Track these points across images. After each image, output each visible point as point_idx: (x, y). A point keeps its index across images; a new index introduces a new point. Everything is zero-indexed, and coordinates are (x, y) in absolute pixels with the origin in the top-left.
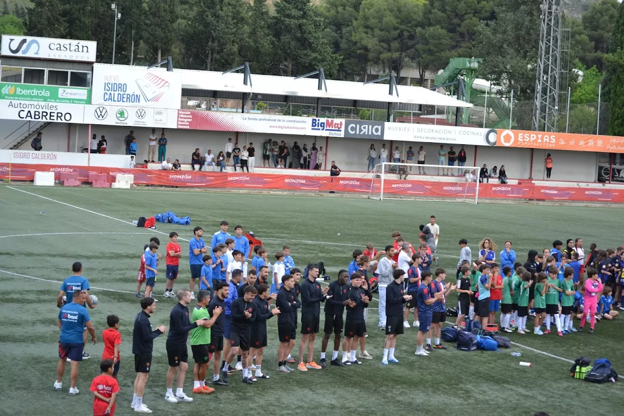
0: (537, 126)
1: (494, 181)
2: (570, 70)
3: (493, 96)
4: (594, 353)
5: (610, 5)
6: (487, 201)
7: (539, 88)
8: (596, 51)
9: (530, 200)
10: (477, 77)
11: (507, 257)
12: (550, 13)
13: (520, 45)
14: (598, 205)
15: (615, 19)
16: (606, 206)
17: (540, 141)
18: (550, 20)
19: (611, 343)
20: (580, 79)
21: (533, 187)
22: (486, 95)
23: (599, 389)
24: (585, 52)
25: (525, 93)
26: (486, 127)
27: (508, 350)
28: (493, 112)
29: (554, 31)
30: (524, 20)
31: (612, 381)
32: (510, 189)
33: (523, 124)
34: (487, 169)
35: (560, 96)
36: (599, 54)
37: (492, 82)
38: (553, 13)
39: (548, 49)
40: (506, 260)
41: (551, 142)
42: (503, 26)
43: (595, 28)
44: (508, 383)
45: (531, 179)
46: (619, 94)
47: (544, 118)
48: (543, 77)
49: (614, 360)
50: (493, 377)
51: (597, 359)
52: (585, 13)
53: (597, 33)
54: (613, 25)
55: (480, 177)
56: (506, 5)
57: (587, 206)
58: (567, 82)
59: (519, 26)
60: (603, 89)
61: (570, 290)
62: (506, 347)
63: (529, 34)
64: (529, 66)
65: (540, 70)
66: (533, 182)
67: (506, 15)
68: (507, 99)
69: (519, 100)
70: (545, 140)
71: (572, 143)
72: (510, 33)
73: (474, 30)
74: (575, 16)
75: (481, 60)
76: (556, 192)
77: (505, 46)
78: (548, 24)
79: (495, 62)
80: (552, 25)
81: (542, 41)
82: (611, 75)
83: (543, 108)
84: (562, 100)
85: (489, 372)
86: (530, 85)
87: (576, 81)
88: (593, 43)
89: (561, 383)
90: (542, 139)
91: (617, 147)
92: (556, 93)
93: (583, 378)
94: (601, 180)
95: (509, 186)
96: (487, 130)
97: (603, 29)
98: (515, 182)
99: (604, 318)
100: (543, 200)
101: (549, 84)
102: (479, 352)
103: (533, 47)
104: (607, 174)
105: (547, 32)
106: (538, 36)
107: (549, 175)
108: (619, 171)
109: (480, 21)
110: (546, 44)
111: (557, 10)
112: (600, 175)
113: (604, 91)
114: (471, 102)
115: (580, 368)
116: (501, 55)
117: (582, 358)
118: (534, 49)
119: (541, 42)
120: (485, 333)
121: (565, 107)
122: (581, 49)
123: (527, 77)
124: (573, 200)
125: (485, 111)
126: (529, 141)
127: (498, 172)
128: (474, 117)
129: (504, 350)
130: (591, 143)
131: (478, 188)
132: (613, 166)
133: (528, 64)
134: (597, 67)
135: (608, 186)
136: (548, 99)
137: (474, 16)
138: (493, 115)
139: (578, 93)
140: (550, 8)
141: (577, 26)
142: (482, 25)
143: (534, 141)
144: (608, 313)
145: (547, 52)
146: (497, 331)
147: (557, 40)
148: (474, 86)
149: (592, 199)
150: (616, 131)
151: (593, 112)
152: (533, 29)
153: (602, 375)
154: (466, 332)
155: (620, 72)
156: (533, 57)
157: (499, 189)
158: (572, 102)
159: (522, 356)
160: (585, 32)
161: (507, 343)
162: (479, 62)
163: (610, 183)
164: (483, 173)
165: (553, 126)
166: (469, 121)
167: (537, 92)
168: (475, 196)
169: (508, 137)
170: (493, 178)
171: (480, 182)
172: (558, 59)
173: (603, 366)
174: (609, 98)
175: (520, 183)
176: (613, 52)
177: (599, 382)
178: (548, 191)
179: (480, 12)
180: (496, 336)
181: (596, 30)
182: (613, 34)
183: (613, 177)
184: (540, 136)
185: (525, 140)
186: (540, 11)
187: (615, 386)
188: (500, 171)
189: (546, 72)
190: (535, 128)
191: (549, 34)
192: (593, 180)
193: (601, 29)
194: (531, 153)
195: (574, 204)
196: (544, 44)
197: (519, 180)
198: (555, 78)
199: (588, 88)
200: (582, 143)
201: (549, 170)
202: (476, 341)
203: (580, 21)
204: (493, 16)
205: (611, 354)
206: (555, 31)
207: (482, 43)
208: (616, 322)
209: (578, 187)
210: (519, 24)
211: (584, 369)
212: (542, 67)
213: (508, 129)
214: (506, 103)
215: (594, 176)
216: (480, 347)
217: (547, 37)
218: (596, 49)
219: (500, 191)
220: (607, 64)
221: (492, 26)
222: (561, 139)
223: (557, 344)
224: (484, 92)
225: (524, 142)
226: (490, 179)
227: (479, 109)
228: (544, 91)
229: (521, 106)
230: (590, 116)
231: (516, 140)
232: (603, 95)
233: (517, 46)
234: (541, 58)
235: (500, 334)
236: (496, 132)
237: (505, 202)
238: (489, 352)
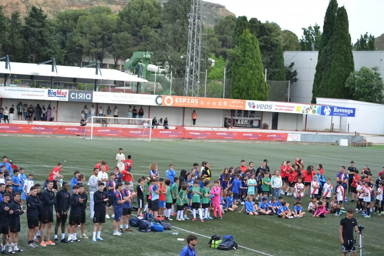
0: (186, 93)
1: (161, 127)
2: (207, 59)
3: (160, 75)
4: (223, 232)
5: (231, 19)
6: (157, 140)
7: (188, 70)
8: (222, 48)
9: (183, 138)
10: (150, 63)
11: (170, 174)
12: (194, 24)
13: (176, 44)
14: (224, 141)
15: (234, 28)
16: (229, 142)
17: (188, 102)
18: (194, 28)
19: (233, 226)
20: (213, 65)
21: (185, 131)
22: (156, 75)
23: (226, 254)
24: (216, 48)
25: (180, 73)
26: (156, 94)
27: (170, 231)
28: (160, 85)
29: (196, 35)
30: (179, 28)
31: (234, 249)
32: (170, 132)
33: (178, 92)
34: (156, 120)
35: (201, 75)
36: (224, 49)
37: (159, 67)
38: (196, 25)
39: (193, 46)
40: (170, 176)
41: (196, 103)
42: (166, 32)
43: (222, 33)
44: (170, 251)
45: (183, 126)
46: (236, 73)
47: (191, 88)
48: (190, 63)
49: (235, 236)
50: (161, 248)
51: (225, 235)
52: (216, 24)
53: (223, 36)
54: (233, 31)
55: (153, 125)
56: (168, 19)
57: (218, 142)
58: (206, 66)
59: (176, 32)
60: (227, 70)
61: (207, 194)
62: (169, 229)
63: (181, 37)
64: (182, 57)
65: (188, 59)
66: (185, 127)
67: (168, 25)
68: (168, 77)
69: (176, 77)
70: (192, 102)
71: (208, 103)
72: (170, 36)
73: (148, 34)
74: (210, 25)
75: (152, 53)
76: (198, 134)
77: (167, 44)
78: (193, 31)
79: (161, 54)
80: (196, 31)
81: (190, 41)
82: (232, 61)
83: (190, 83)
84: (202, 77)
85: (159, 245)
86: (182, 69)
87: (210, 66)
88: (221, 42)
89: (203, 251)
90: (190, 101)
91: (235, 105)
92: (198, 73)
93: (217, 247)
94: (226, 126)
95: (170, 130)
96: (157, 96)
97: (227, 34)
98: (174, 128)
99: (229, 210)
100: (191, 139)
101: (194, 68)
102: (152, 233)
103: (185, 45)
104: (230, 122)
105: (192, 35)
106: (187, 38)
107: (194, 123)
108: (237, 120)
109: (151, 29)
110: (192, 43)
111: (198, 22)
112: (225, 123)
113: (228, 72)
114: (147, 79)
115: (215, 242)
116: (165, 50)
117: (216, 235)
118: (185, 46)
119: (189, 42)
120: (156, 221)
121: (204, 82)
122: (214, 46)
123: (181, 63)
124: (209, 138)
125: (155, 84)
126: (182, 103)
127: (163, 121)
128: (148, 88)
129: (168, 231)
130: (220, 103)
131: (151, 131)
132: (234, 118)
133: (181, 55)
134: (223, 57)
135: (231, 130)
136: (193, 77)
137: (148, 26)
138: (160, 87)
139: (212, 73)
140: (194, 21)
141: (211, 32)
142: (153, 31)
143: (185, 103)
144: (231, 207)
145: (193, 48)
146: (163, 219)
147: (199, 41)
148: (148, 69)
149: (221, 138)
150: (235, 96)
151: (222, 84)
152: (184, 34)
153: (228, 245)
154: (144, 221)
155: (237, 60)
156: (184, 51)
157: (164, 132)
158: (208, 78)
159: (179, 235)
160: (216, 35)
161: (170, 227)
162: (151, 54)
163: (231, 128)
164: (154, 122)
165: (196, 93)
166: (145, 90)
167: (187, 73)
168: (149, 137)
169: (169, 100)
170: (160, 125)
171: (152, 128)
172: (200, 52)
173: (229, 240)
174: (231, 76)
175: (176, 129)
176: (233, 48)
177: (226, 249)
178: (194, 133)
179: (152, 23)
180: (163, 223)
181: (223, 35)
182: (233, 37)
183: (233, 124)
184: (189, 99)
185: (179, 102)
186: (188, 23)
187: (236, 252)
188: (165, 121)
189: (192, 60)
190: (186, 95)
191: (193, 37)
192: (221, 126)
193: (226, 34)
194: (184, 110)
195: (210, 141)
196: (191, 43)
197: (176, 126)
198: (198, 64)
199: (218, 70)
200: (214, 104)
201: (194, 120)
202: (150, 226)
203: (213, 29)
204: (159, 26)
205: (233, 232)
206: (197, 35)
207: (153, 42)
208: (236, 213)
209: (212, 130)
210: (175, 31)
211: (217, 242)
212: (190, 57)
213: (169, 95)
214: (168, 79)
215: (222, 123)
216: (153, 230)
217: (192, 39)
218: (223, 46)
219: (164, 133)
220: (229, 55)
221: (159, 32)
222: (202, 101)
223: (200, 227)
224: (154, 73)
225: (179, 103)
226: (158, 126)
227: (151, 83)
228: (191, 72)
229: (177, 81)
230: (219, 87)
231: (174, 102)
232: (227, 74)
233: (174, 45)
234: (189, 52)
235: (165, 221)
236: (161, 97)
237: (167, 140)
238: (159, 233)
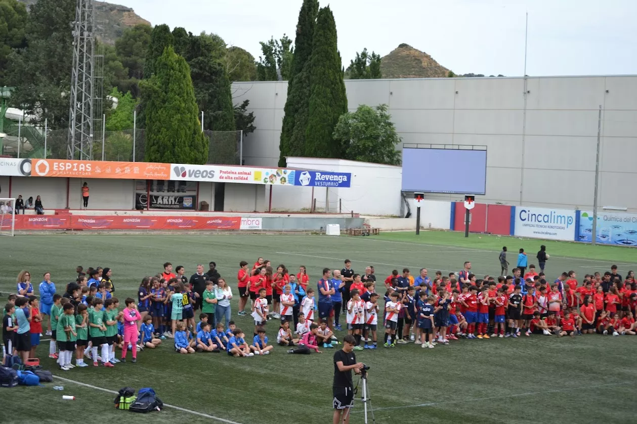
0: (72, 154)
1: (30, 212)
2: (105, 97)
3: (27, 125)
4: (138, 382)
5: (143, 30)
6: (24, 233)
7: (74, 116)
8: (130, 78)
9: (67, 230)
10: (10, 107)
11: (46, 290)
12: (82, 39)
13: (53, 73)
14: (137, 233)
15: (148, 45)
16: (145, 233)
17: (75, 169)
18: (82, 47)
19: (154, 372)
20: (115, 106)
21: (70, 217)
22: (20, 125)
23: (144, 419)
24: (119, 79)
25: (59, 121)
26: (20, 157)
27: (50, 384)
28: (28, 142)
29: (86, 58)
30: (57, 47)
31: (157, 410)
32: (46, 220)
33: (58, 153)
34: (22, 200)
35: (95, 123)
36: (133, 80)
37: (25, 111)
38: (85, 39)
39: (80, 75)
40: (45, 292)
41: (87, 170)
42: (35, 54)
43: (129, 54)
44: (52, 418)
45: (67, 208)
46: (154, 120)
47: (79, 146)
48: (77, 104)
49: (158, 388)
50: (36, 412)
51: (142, 388)
52: (118, 39)
53: (131, 59)
54: (147, 51)
55: (16, 208)
56: (37, 32)
57: (126, 234)
58: (102, 108)
59: (52, 53)
60: (138, 115)
61: (111, 320)
62: (49, 381)
63: (61, 61)
64: (63, 94)
65: (74, 97)
66: (70, 211)
67: (38, 42)
68: (42, 128)
69: (54, 129)
70: (80, 169)
71: (108, 171)
72: (42, 60)
73: (4, 58)
74: (109, 42)
75: (13, 89)
76: (94, 221)
77: (37, 73)
78: (80, 51)
79: (28, 90)
80: (85, 51)
81: (75, 68)
82: (146, 101)
83: (78, 136)
84: (97, 127)
85: (32, 408)
86: (64, 114)
87: (110, 108)
88: (127, 69)
89: (105, 415)
90: (78, 167)
91: (154, 173)
92: (90, 120)
93: (128, 408)
94: (139, 207)
95: (46, 217)
96: (22, 160)
97: (137, 55)
98: (52, 213)
99: (146, 347)
100: (81, 230)
101: (83, 112)
102: (20, 388)
103: (67, 74)
104: (144, 201)
105: (80, 58)
106: (71, 63)
107: (86, 204)
108: (157, 198)
109: (11, 48)
110: (79, 70)
111: (89, 36)
112: (137, 202)
113: (140, 117)
114: (4, 132)
115: (125, 399)
116: (34, 83)
117: (126, 388)
118: (67, 76)
119: (73, 69)
120: (26, 368)
121: (100, 135)
122: (115, 75)
123: (61, 105)
124: (111, 228)
125: (19, 141)
126: (65, 170)
127: (34, 202)
128: (7, 147)
129: (46, 385)
130: (127, 170)
131: (13, 220)
132: (151, 193)
133: (61, 92)
134: (132, 93)
135: (147, 213)
136: (82, 127)
137: (5, 43)
138: (28, 145)
139: (113, 121)
140: (82, 34)
141: (110, 52)
142: (14, 53)
143: (69, 170)
144: (151, 342)
145: (80, 80)
146: (38, 365)
147: (90, 67)
148: (7, 116)
149: (131, 227)
150: (153, 158)
151: (130, 138)
152: (66, 56)
153: (146, 404)
154: (6, 368)
155: (154, 98)
156: (66, 85)
157: (35, 220)
158: (107, 129)
159: (65, 389)
160: (119, 58)
161: (49, 377)
162: (11, 91)
163: (148, 210)
164: (19, 205)
165: (88, 154)
166: (3, 152)
167: (71, 120)
168: (10, 228)
169: (43, 166)
170: (29, 209)
171: (16, 213)
172: (92, 86)
173: (147, 395)
174: (145, 124)
175: (56, 214)
176: (147, 77)
177: (144, 411)
178: (85, 221)
179: (11, 39)
180: (37, 371)
181: (130, 57)
182: (147, 60)
183: (151, 204)
184: (75, 165)
185: (60, 169)
186: (72, 38)
187: (160, 415)
188: (36, 201)
189: (79, 99)
190: (70, 157)
191: (81, 61)
192: (131, 208)
193: (135, 55)
194: (67, 182)
195: (112, 233)
196: (77, 71)
197: (55, 210)
198: (89, 105)
199: (122, 115)
200: (118, 170)
201: (86, 200)
202: (17, 377)
203: (113, 47)
204: (24, 43)
205: (155, 383)
206: (88, 58)
207: (14, 71)
208: (159, 350)
209: (116, 215)
210: (51, 51)
211: (128, 400)
212: (75, 94)
213: (43, 158)
214: (41, 132)
215: (132, 203)
216: (22, 382)
217: (79, 64)
218: (130, 75)
219: (37, 222)
220: (141, 90)
221: (24, 54)
222: (97, 167)
223: (100, 376)
224: (17, 122)
225: (60, 171)
226: (26, 211)
227: (13, 138)
228: (79, 119)
229: (56, 135)
230: (126, 143)
231: (51, 170)
232: (138, 121)
233: (50, 74)
234: (74, 86)
235: (42, 368)
236: (30, 162)
237: (42, 233)
238: (31, 388)
